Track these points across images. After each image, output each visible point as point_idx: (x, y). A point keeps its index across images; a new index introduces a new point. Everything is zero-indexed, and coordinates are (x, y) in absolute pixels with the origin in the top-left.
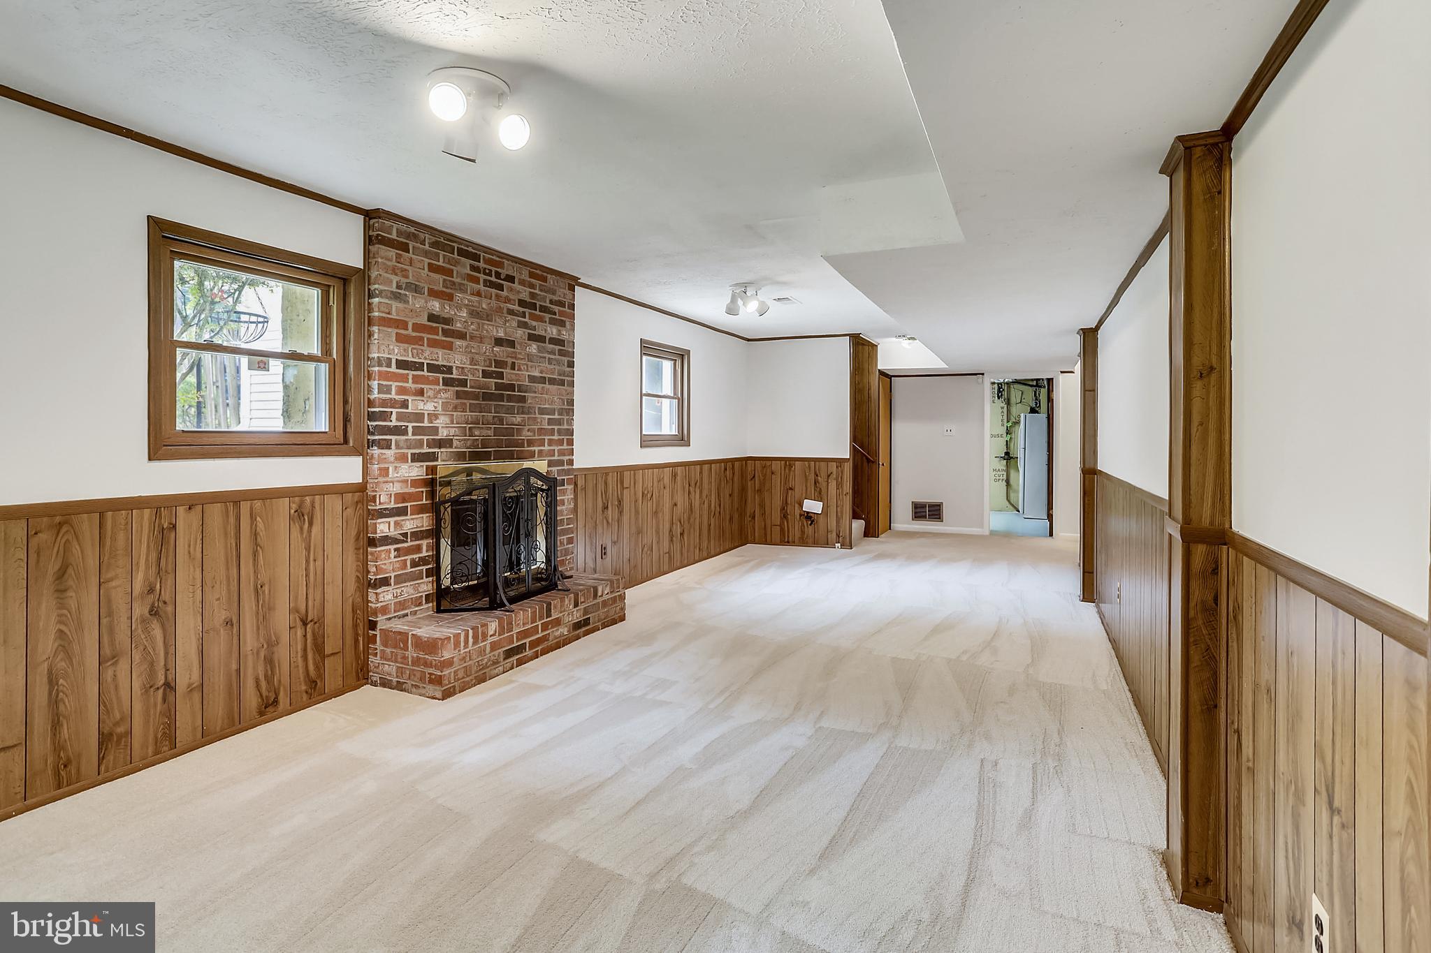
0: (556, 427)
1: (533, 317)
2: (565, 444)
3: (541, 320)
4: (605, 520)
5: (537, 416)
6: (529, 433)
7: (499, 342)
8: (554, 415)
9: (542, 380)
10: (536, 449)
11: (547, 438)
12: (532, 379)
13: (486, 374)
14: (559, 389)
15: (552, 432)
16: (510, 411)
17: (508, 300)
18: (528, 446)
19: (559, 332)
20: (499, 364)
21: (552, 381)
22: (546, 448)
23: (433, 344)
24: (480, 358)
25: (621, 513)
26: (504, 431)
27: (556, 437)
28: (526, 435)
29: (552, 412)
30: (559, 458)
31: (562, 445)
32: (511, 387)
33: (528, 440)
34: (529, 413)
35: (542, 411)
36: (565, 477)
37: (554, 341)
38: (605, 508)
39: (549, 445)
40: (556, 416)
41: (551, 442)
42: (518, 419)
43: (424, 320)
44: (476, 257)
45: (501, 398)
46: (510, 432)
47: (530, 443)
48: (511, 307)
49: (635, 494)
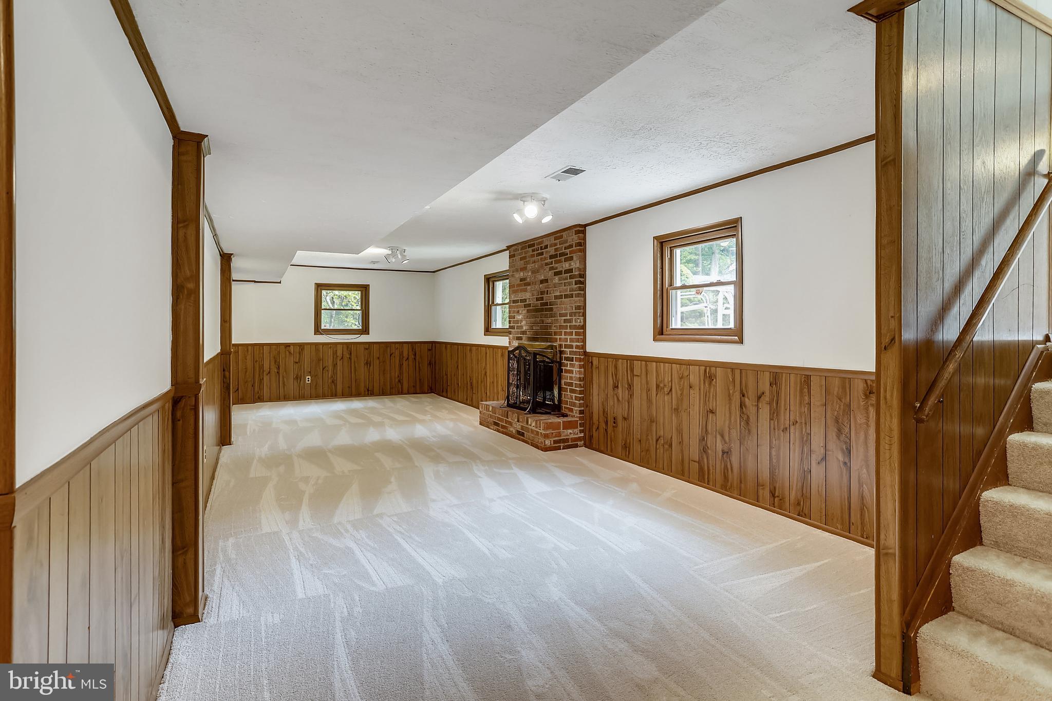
0: (568, 324)
1: (556, 262)
2: (574, 335)
3: (560, 261)
4: (615, 397)
5: (559, 318)
6: (555, 328)
7: (542, 282)
8: (567, 317)
9: (560, 297)
10: (558, 337)
11: (563, 331)
12: (556, 297)
13: (537, 299)
14: (570, 300)
15: (566, 327)
16: (546, 316)
17: (545, 259)
18: (555, 335)
19: (570, 265)
20: (542, 293)
21: (566, 296)
22: (563, 337)
23: (522, 291)
24: (535, 293)
25: (631, 396)
26: (544, 327)
27: (568, 330)
28: (553, 329)
29: (565, 315)
30: (570, 343)
31: (572, 335)
32: (546, 304)
33: (554, 332)
34: (555, 317)
35: (561, 315)
36: (574, 356)
37: (567, 271)
38: (616, 387)
39: (565, 335)
40: (568, 318)
41: (566, 334)
42: (549, 320)
43: (518, 282)
44: (533, 245)
45: (542, 310)
46: (546, 327)
47: (556, 333)
48: (546, 261)
49: (647, 383)
